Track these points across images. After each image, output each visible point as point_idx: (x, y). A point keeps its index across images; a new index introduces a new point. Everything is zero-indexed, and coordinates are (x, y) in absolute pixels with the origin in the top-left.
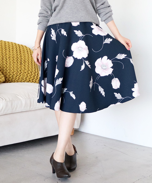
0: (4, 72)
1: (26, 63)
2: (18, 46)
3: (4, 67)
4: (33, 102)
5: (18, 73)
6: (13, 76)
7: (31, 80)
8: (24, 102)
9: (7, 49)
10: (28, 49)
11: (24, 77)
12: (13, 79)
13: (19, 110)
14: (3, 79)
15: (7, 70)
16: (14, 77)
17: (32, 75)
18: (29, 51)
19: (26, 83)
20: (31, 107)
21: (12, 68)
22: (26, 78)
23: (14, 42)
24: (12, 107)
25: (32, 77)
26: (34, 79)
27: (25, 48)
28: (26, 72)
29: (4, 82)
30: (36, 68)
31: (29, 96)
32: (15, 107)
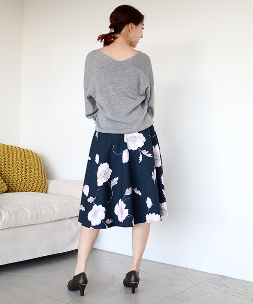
0: (7, 180)
1: (32, 170)
2: (22, 151)
3: (7, 174)
4: (40, 214)
5: (23, 182)
6: (17, 185)
7: (37, 189)
8: (29, 214)
9: (10, 154)
10: (34, 154)
11: (30, 186)
12: (17, 188)
13: (23, 223)
14: (6, 187)
15: (10, 178)
16: (18, 186)
17: (39, 184)
18: (35, 156)
19: (31, 193)
20: (38, 220)
21: (15, 176)
22: (32, 187)
23: (18, 146)
24: (16, 219)
25: (38, 186)
26: (41, 188)
27: (30, 153)
28: (32, 180)
29: (7, 192)
30: (43, 176)
31: (35, 206)
32: (20, 220)
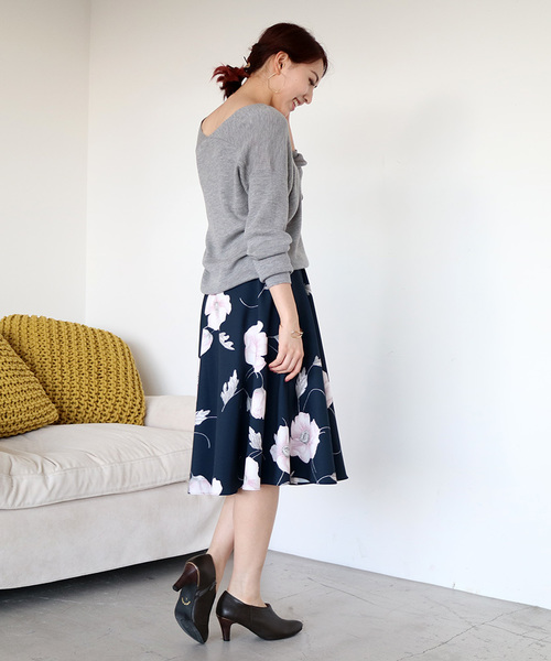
0: (57, 397)
1: (112, 375)
2: (90, 333)
3: (57, 384)
4: (131, 471)
5: (92, 400)
6: (78, 407)
7: (123, 416)
8: (107, 472)
9: (64, 340)
10: (116, 340)
11: (107, 410)
12: (80, 415)
13: (94, 490)
14: (55, 414)
15: (65, 392)
16: (81, 410)
17: (127, 406)
18: (118, 344)
19: (111, 425)
20: (126, 485)
21: (76, 388)
22: (112, 413)
23: (80, 322)
24: (77, 483)
25: (126, 409)
26: (133, 415)
27: (108, 337)
28: (111, 396)
29: (57, 423)
30: (137, 387)
31: (119, 454)
32: (86, 485)
